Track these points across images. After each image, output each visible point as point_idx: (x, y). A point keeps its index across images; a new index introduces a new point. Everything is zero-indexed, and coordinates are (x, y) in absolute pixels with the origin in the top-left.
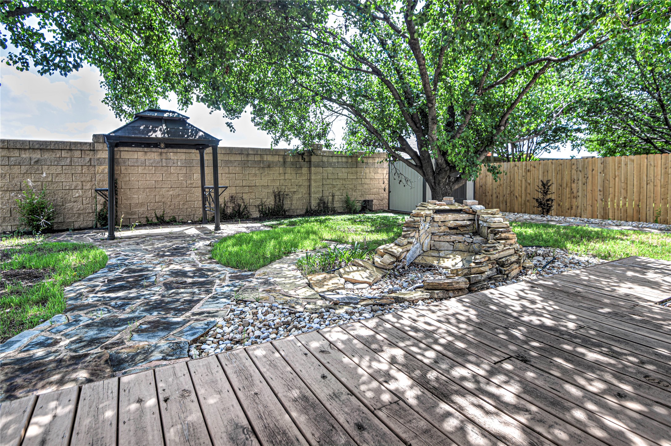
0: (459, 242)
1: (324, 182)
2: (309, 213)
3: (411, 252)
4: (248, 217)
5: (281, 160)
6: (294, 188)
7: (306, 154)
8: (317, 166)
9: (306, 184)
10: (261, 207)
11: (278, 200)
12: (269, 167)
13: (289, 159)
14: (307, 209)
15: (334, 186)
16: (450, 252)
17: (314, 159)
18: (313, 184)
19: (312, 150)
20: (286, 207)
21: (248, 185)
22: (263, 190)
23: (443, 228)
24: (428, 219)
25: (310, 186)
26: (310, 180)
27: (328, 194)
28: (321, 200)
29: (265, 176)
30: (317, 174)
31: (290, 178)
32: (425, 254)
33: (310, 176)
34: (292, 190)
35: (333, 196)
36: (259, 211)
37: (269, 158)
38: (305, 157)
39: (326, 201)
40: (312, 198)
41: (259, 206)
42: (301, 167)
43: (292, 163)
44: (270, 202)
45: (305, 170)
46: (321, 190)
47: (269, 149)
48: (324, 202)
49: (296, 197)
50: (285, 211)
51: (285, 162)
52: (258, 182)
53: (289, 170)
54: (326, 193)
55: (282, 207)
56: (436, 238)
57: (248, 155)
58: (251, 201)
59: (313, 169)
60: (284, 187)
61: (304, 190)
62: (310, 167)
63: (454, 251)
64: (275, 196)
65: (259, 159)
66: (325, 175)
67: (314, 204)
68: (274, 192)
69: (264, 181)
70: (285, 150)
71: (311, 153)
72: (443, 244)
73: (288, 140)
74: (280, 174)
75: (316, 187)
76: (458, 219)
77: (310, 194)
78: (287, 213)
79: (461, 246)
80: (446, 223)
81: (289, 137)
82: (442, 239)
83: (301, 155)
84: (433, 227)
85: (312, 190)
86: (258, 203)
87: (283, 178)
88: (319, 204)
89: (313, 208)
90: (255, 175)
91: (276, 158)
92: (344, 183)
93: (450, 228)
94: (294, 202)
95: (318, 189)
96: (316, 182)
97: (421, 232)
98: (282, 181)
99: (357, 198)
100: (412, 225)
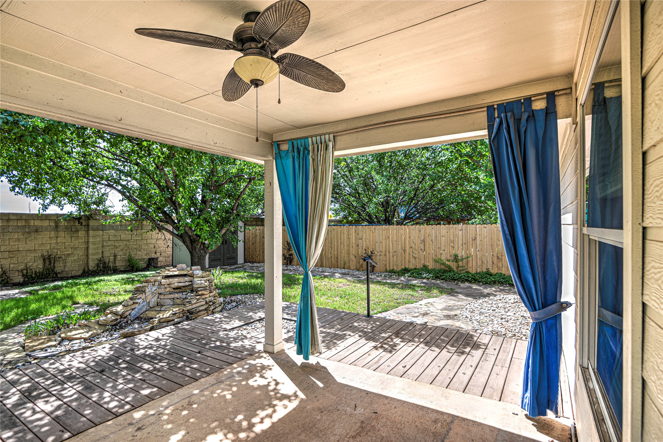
0: (178, 298)
1: (105, 244)
2: (87, 273)
3: (136, 310)
4: (7, 282)
5: (52, 224)
6: (68, 251)
7: (83, 218)
8: (97, 229)
9: (84, 246)
10: (25, 272)
11: (47, 263)
12: (37, 231)
13: (63, 223)
14: (84, 269)
15: (116, 247)
16: (170, 306)
17: (92, 223)
18: (91, 246)
19: (91, 215)
20: (58, 269)
21: (7, 250)
22: (28, 254)
23: (168, 289)
24: (157, 283)
25: (87, 248)
26: (88, 243)
27: (109, 255)
28: (100, 260)
29: (30, 241)
30: (95, 237)
31: (64, 241)
32: (151, 309)
33: (88, 239)
34: (66, 253)
35: (115, 256)
36: (23, 275)
37: (38, 223)
38: (83, 221)
39: (107, 261)
40: (90, 260)
41: (22, 270)
42: (77, 231)
43: (66, 228)
44: (38, 266)
45: (82, 233)
46: (100, 251)
47: (37, 215)
48: (105, 263)
49: (70, 259)
50: (56, 274)
51: (57, 226)
52: (22, 246)
53: (62, 234)
54: (107, 254)
55: (53, 270)
56: (162, 297)
57: (8, 220)
58: (12, 266)
59: (91, 232)
60: (56, 251)
61: (81, 252)
62: (88, 230)
63: (173, 305)
64: (44, 260)
65: (24, 224)
66: (106, 237)
67: (92, 265)
68: (42, 256)
69: (30, 245)
70: (57, 215)
71: (88, 218)
72: (166, 300)
73: (60, 205)
74: (50, 238)
75: (94, 249)
76: (181, 281)
77: (87, 255)
78: (59, 275)
79: (178, 301)
80: (171, 285)
81: (63, 203)
82: (166, 297)
83: (79, 219)
84: (160, 289)
85: (90, 252)
86: (22, 267)
87: (55, 241)
88: (98, 265)
89: (91, 268)
90: (18, 240)
91: (46, 223)
92: (128, 243)
93: (174, 289)
94: (68, 264)
95: (97, 251)
96: (94, 243)
97: (147, 294)
98: (52, 245)
99: (142, 256)
100: (140, 289)
